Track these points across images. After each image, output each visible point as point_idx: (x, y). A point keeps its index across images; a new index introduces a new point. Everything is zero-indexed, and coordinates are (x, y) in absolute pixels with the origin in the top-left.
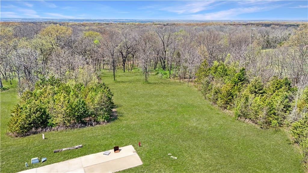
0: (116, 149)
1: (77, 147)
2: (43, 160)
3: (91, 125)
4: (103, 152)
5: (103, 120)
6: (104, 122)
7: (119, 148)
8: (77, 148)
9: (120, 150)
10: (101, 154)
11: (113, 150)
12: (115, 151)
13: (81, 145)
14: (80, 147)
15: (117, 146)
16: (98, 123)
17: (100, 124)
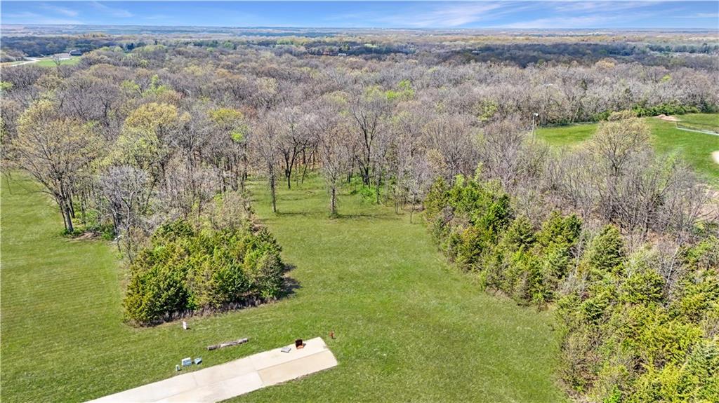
0: (299, 343)
1: (240, 341)
2: (197, 361)
3: (253, 305)
4: (281, 349)
5: (271, 296)
6: (272, 298)
7: (303, 342)
8: (241, 343)
9: (305, 345)
10: (277, 351)
11: (294, 345)
12: (297, 346)
13: (246, 339)
14: (245, 341)
15: (298, 338)
16: (263, 301)
17: (266, 302)
